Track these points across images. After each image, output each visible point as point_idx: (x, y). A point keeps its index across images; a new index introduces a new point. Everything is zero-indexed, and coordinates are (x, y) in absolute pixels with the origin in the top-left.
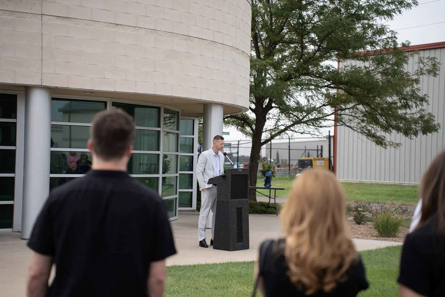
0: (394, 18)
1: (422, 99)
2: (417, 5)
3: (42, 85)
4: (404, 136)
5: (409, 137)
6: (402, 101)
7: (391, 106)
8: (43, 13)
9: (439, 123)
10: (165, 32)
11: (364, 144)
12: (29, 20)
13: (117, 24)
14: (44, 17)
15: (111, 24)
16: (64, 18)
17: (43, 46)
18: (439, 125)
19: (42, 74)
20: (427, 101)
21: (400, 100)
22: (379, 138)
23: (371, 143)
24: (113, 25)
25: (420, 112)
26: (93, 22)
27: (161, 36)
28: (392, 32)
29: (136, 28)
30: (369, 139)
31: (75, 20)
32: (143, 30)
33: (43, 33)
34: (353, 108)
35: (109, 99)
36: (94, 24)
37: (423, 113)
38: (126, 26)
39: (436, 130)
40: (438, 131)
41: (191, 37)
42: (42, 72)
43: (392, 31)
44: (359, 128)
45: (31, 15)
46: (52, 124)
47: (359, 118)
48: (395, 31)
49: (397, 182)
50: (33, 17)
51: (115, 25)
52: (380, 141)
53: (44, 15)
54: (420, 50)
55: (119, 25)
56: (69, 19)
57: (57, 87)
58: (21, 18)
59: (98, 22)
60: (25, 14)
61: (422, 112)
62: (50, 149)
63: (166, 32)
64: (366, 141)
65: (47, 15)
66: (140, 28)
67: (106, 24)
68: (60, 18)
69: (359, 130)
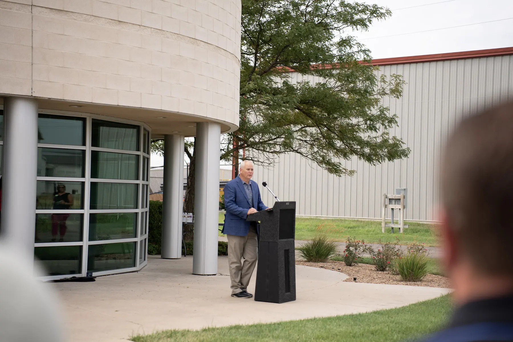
0: (369, 29)
1: (391, 121)
2: (390, 15)
3: (32, 96)
4: (367, 162)
5: (372, 164)
6: (368, 122)
7: (353, 128)
8: (34, 4)
9: (409, 147)
10: (171, 33)
11: (314, 172)
12: (16, 11)
13: (119, 21)
14: (34, 9)
15: (114, 21)
16: (59, 11)
17: (34, 46)
18: (408, 149)
19: (32, 81)
20: (396, 122)
21: (366, 121)
22: (334, 165)
23: (322, 171)
24: (116, 22)
25: (383, 136)
26: (93, 18)
27: (168, 38)
28: (358, 45)
29: (141, 26)
30: (320, 166)
31: (71, 14)
32: (149, 29)
33: (33, 29)
34: (300, 130)
35: (89, 115)
36: (94, 19)
37: (387, 136)
38: (131, 24)
39: (406, 156)
40: (408, 156)
41: (197, 41)
42: (32, 79)
43: (358, 43)
44: (310, 154)
45: (18, 6)
46: (39, 146)
47: (309, 143)
48: (361, 43)
49: (313, 216)
50: (22, 8)
51: (118, 23)
52: (334, 169)
53: (34, 7)
54: (380, 65)
55: (122, 23)
56: (64, 12)
57: (50, 99)
58: (6, 8)
59: (98, 18)
60: (11, 4)
61: (385, 135)
62: (36, 178)
63: (173, 34)
64: (316, 169)
65: (38, 6)
66: (146, 28)
67: (108, 20)
68: (54, 10)
69: (310, 156)
